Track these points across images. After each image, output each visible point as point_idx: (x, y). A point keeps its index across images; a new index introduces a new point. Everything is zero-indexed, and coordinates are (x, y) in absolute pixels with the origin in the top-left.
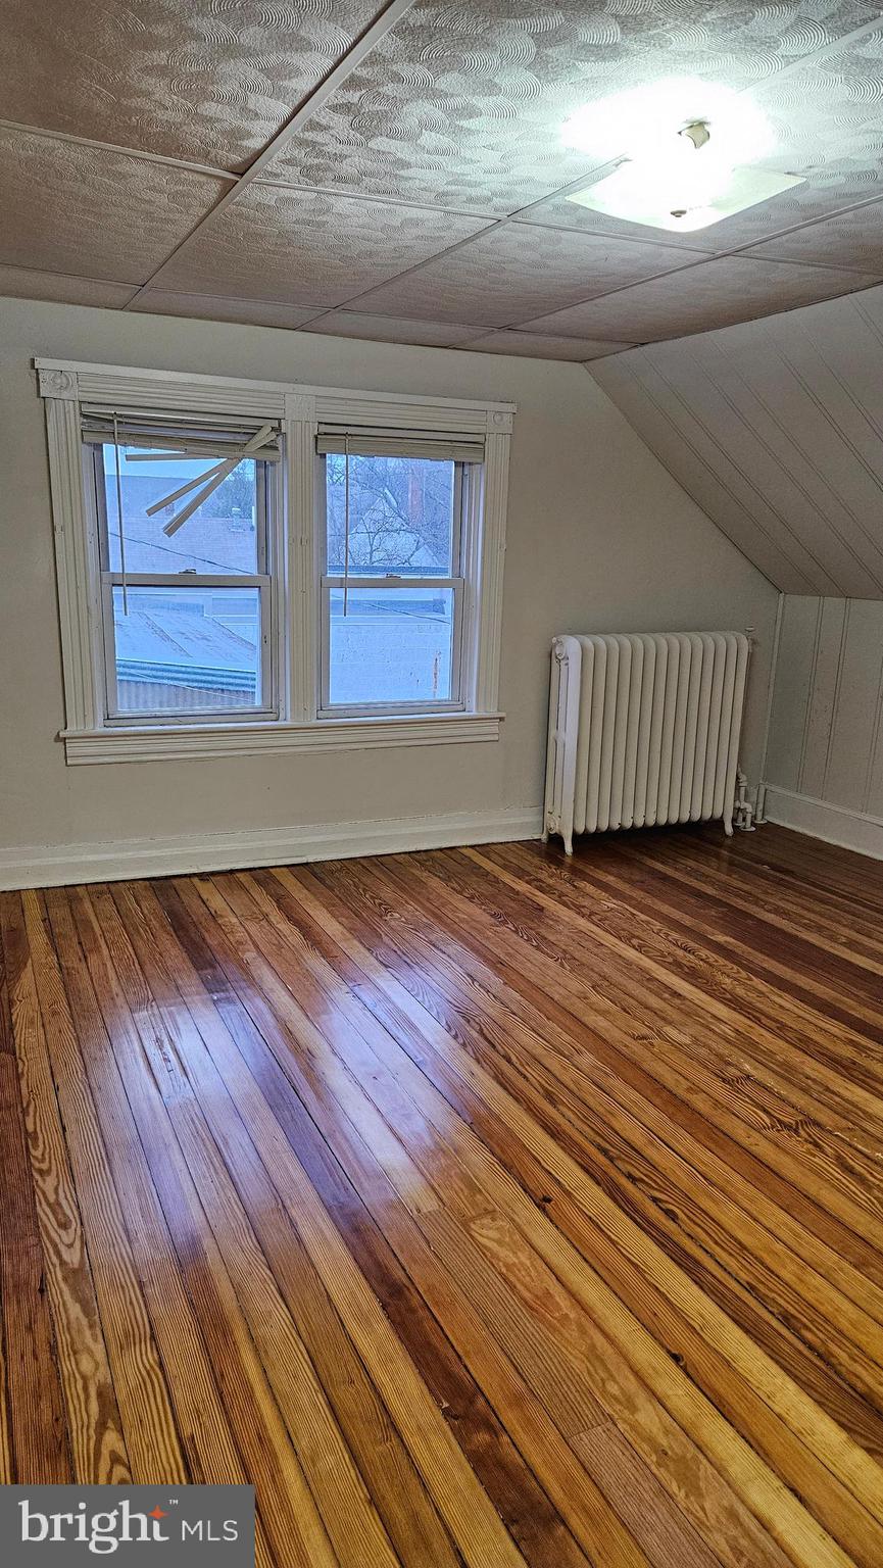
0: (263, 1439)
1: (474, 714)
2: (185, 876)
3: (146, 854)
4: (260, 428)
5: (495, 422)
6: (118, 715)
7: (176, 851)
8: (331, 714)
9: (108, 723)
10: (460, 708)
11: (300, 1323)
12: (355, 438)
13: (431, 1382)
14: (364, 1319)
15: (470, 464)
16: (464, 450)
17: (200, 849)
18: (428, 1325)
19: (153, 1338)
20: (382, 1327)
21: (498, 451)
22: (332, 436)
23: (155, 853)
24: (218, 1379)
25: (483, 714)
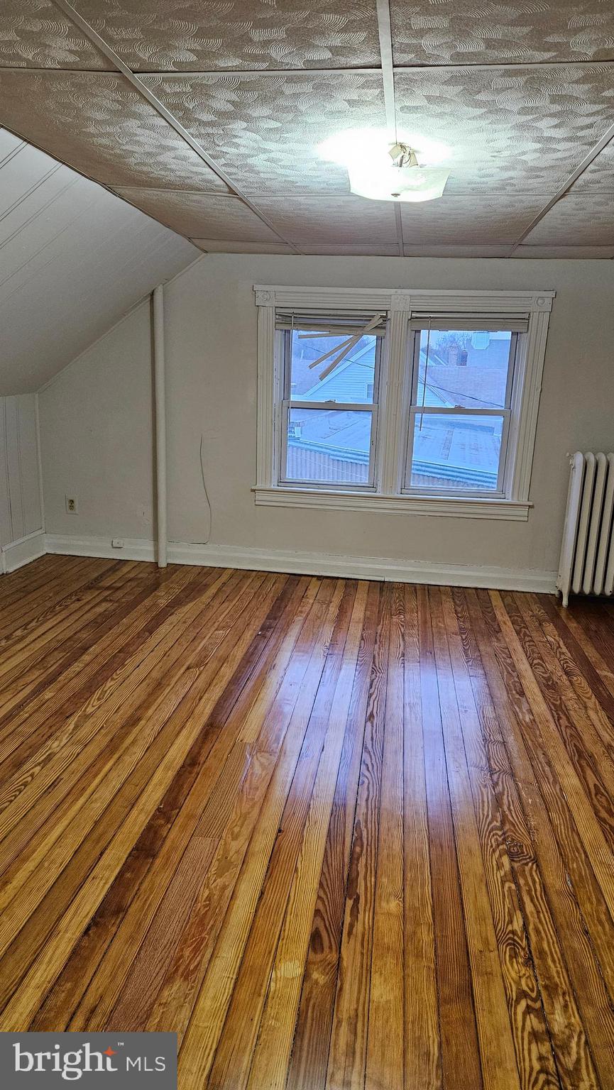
0: (84, 789)
1: (509, 501)
2: (309, 576)
3: (291, 560)
4: (373, 316)
5: (538, 305)
6: (286, 480)
7: (308, 561)
8: (410, 492)
9: (280, 484)
10: (503, 496)
11: (142, 761)
12: (436, 320)
13: (166, 797)
14: (167, 768)
15: (521, 333)
16: (517, 323)
17: (322, 562)
18: (191, 779)
19: (86, 745)
20: (171, 774)
21: (539, 323)
22: (421, 320)
23: (296, 560)
24: (93, 765)
25: (515, 502)
